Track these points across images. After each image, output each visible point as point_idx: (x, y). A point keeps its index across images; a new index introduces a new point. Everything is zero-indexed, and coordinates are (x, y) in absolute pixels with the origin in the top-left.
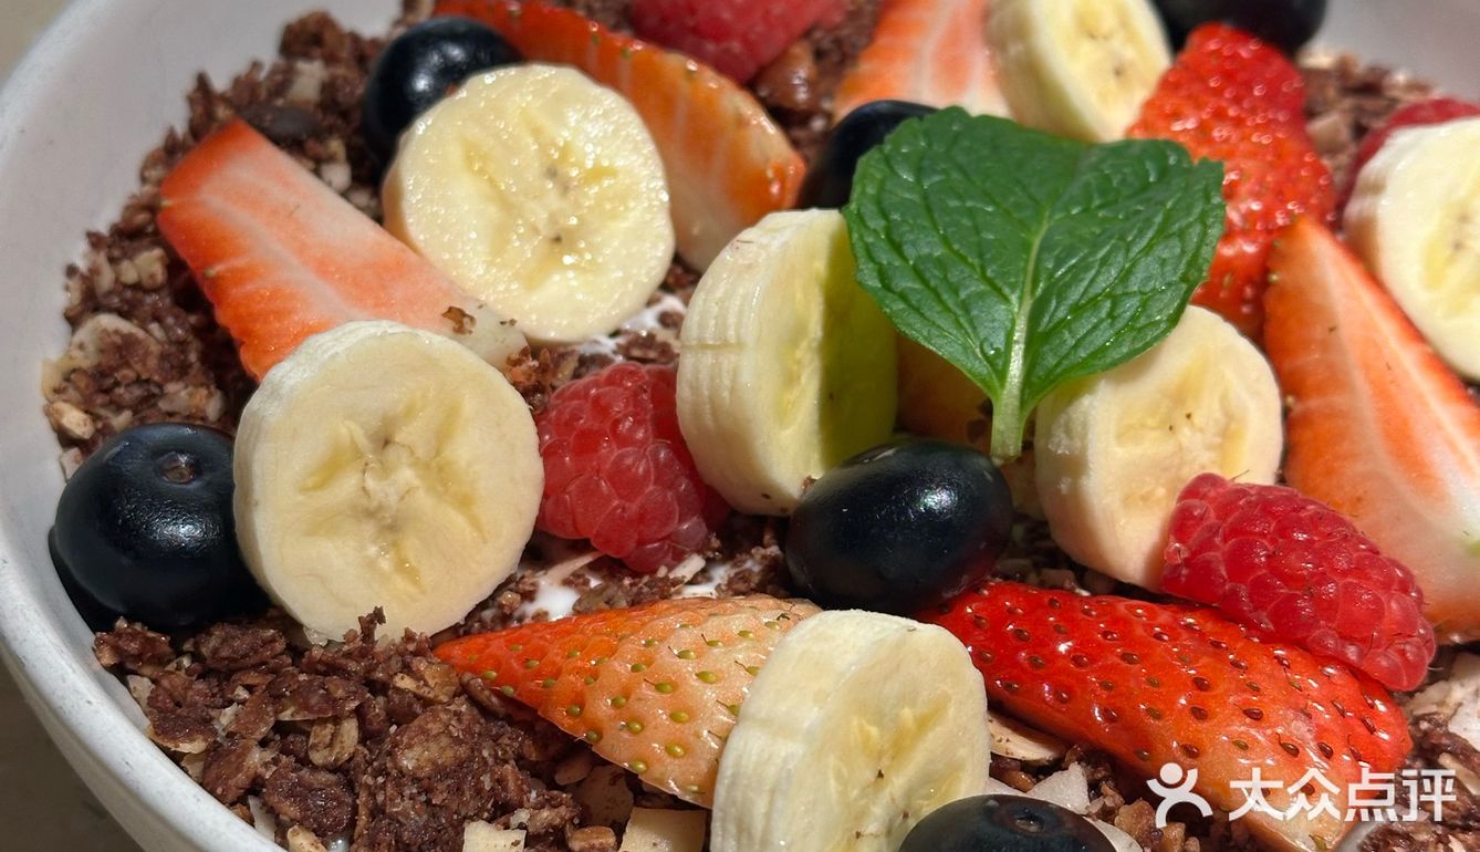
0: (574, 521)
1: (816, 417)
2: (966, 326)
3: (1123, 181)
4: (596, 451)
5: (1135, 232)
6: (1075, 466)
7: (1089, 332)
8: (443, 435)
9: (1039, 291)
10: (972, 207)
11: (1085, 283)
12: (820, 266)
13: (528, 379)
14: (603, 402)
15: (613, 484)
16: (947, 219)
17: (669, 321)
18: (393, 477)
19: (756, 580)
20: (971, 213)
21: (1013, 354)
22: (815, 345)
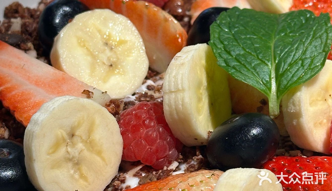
0: (135, 154)
1: (209, 112)
2: (256, 75)
3: (295, 24)
4: (139, 131)
5: (305, 38)
6: (298, 115)
7: (296, 72)
8: (90, 131)
9: (277, 61)
10: (250, 37)
11: (292, 56)
12: (204, 62)
13: (113, 111)
14: (139, 115)
15: (146, 141)
16: (243, 42)
17: (150, 88)
18: (76, 147)
19: (197, 167)
20: (250, 39)
21: (272, 82)
22: (205, 88)
